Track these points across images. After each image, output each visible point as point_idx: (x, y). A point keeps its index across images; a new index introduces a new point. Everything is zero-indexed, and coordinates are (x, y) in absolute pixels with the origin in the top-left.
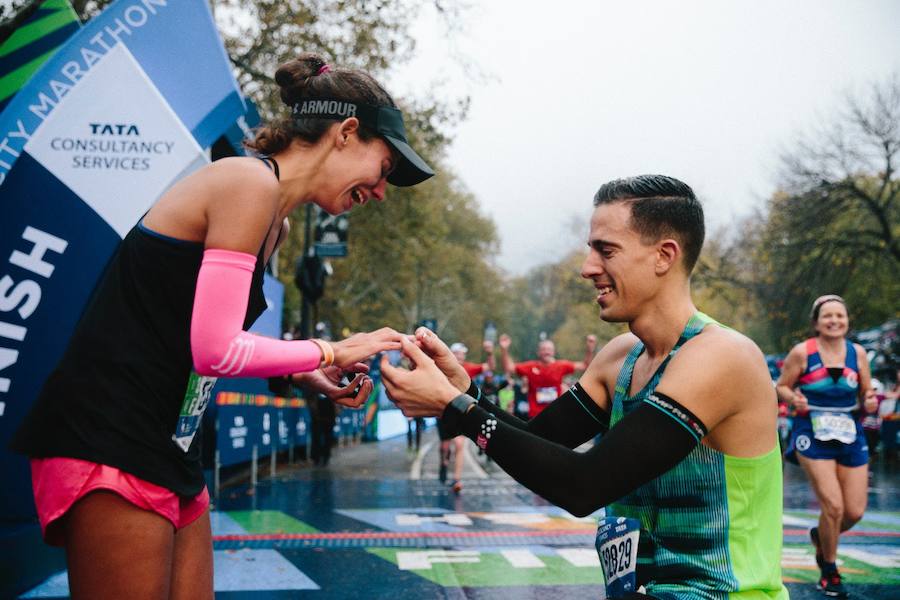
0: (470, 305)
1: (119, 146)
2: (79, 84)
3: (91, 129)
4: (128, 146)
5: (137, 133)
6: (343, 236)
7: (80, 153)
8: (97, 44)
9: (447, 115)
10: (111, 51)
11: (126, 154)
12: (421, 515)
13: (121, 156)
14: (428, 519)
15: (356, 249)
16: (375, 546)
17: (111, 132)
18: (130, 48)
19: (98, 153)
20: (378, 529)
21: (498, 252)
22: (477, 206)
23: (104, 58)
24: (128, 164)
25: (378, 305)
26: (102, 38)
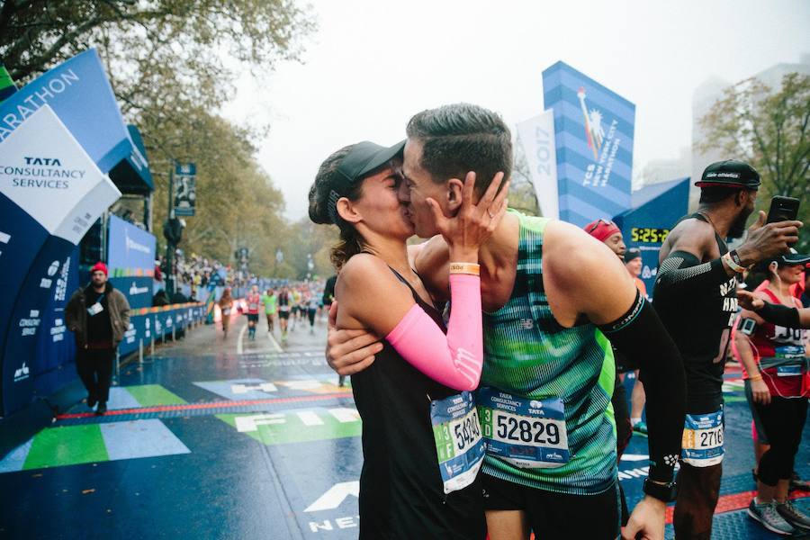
0: (267, 239)
1: (46, 173)
2: (17, 129)
3: (26, 161)
4: (52, 173)
5: (59, 164)
6: (192, 203)
7: (19, 176)
8: (28, 102)
9: (256, 134)
10: (40, 109)
11: (52, 178)
12: (247, 385)
13: (48, 179)
14: (251, 388)
15: (200, 210)
16: (221, 412)
17: (41, 163)
18: (53, 108)
19: (31, 177)
20: (222, 398)
21: (283, 210)
22: (272, 184)
23: (35, 114)
24: (53, 184)
25: (213, 241)
26: (32, 99)
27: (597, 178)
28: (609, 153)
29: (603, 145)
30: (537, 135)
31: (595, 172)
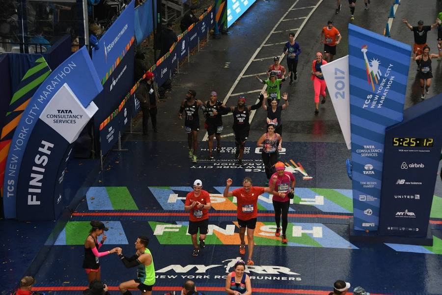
1: (66, 117)
3: (58, 112)
4: (69, 117)
5: (71, 113)
7: (56, 119)
13: (67, 119)
16: (153, 220)
17: (64, 113)
19: (61, 119)
24: (69, 122)
27: (374, 103)
28: (385, 86)
29: (380, 82)
30: (336, 74)
31: (372, 100)
